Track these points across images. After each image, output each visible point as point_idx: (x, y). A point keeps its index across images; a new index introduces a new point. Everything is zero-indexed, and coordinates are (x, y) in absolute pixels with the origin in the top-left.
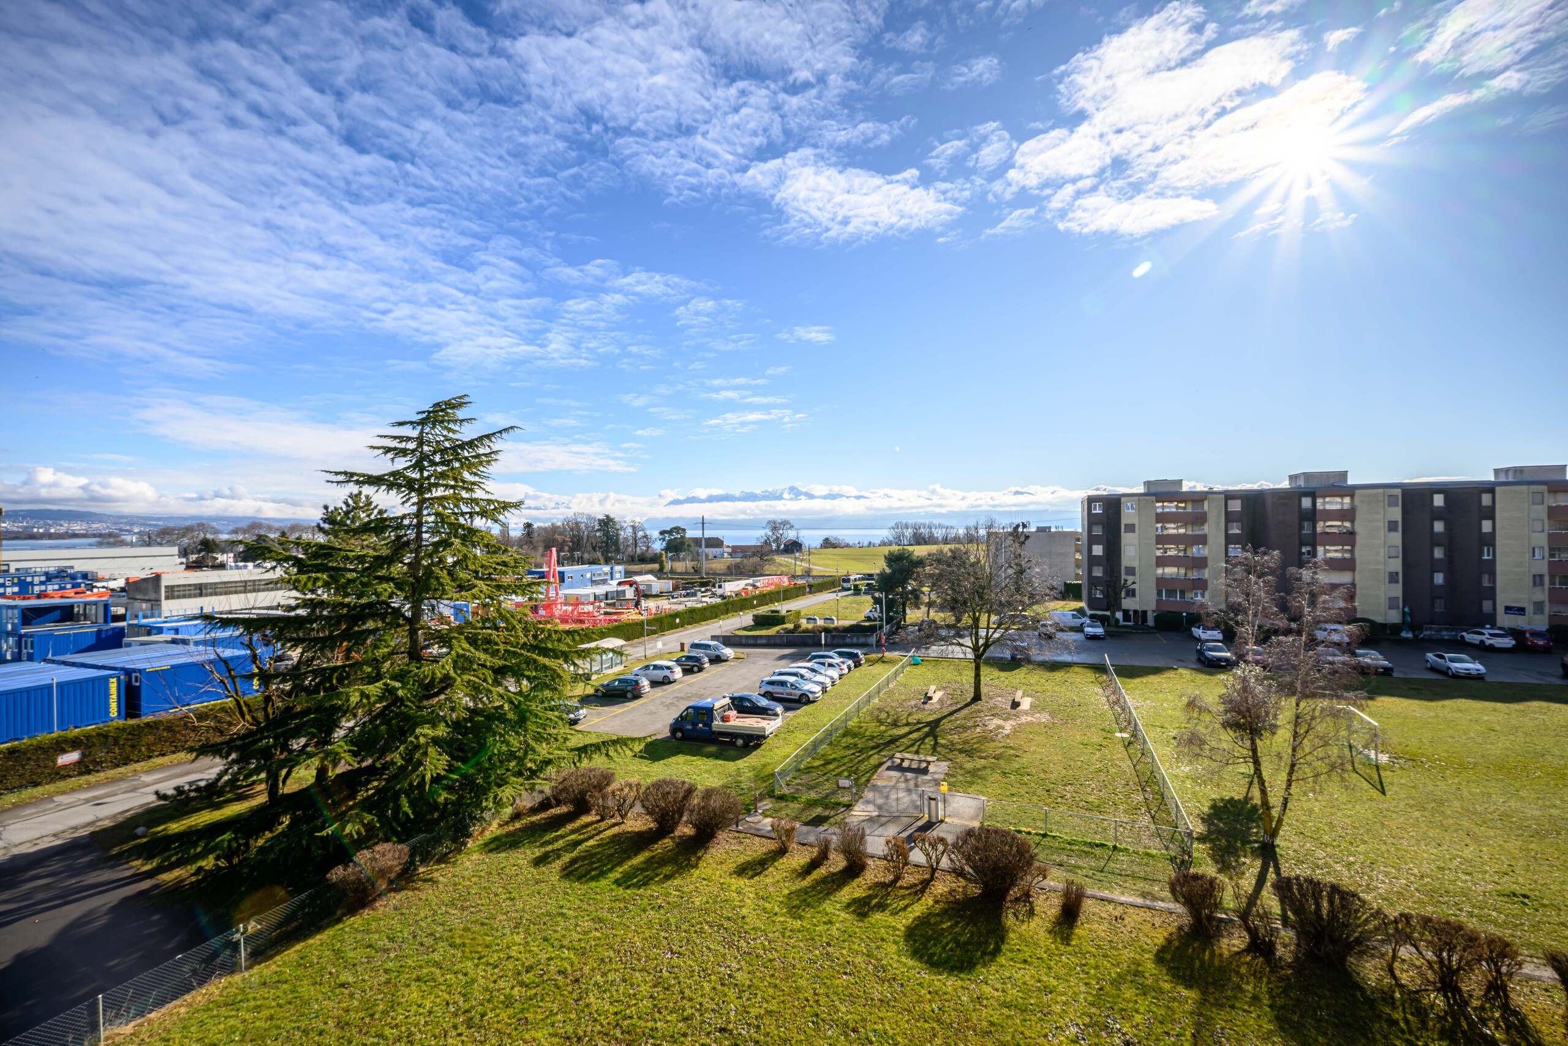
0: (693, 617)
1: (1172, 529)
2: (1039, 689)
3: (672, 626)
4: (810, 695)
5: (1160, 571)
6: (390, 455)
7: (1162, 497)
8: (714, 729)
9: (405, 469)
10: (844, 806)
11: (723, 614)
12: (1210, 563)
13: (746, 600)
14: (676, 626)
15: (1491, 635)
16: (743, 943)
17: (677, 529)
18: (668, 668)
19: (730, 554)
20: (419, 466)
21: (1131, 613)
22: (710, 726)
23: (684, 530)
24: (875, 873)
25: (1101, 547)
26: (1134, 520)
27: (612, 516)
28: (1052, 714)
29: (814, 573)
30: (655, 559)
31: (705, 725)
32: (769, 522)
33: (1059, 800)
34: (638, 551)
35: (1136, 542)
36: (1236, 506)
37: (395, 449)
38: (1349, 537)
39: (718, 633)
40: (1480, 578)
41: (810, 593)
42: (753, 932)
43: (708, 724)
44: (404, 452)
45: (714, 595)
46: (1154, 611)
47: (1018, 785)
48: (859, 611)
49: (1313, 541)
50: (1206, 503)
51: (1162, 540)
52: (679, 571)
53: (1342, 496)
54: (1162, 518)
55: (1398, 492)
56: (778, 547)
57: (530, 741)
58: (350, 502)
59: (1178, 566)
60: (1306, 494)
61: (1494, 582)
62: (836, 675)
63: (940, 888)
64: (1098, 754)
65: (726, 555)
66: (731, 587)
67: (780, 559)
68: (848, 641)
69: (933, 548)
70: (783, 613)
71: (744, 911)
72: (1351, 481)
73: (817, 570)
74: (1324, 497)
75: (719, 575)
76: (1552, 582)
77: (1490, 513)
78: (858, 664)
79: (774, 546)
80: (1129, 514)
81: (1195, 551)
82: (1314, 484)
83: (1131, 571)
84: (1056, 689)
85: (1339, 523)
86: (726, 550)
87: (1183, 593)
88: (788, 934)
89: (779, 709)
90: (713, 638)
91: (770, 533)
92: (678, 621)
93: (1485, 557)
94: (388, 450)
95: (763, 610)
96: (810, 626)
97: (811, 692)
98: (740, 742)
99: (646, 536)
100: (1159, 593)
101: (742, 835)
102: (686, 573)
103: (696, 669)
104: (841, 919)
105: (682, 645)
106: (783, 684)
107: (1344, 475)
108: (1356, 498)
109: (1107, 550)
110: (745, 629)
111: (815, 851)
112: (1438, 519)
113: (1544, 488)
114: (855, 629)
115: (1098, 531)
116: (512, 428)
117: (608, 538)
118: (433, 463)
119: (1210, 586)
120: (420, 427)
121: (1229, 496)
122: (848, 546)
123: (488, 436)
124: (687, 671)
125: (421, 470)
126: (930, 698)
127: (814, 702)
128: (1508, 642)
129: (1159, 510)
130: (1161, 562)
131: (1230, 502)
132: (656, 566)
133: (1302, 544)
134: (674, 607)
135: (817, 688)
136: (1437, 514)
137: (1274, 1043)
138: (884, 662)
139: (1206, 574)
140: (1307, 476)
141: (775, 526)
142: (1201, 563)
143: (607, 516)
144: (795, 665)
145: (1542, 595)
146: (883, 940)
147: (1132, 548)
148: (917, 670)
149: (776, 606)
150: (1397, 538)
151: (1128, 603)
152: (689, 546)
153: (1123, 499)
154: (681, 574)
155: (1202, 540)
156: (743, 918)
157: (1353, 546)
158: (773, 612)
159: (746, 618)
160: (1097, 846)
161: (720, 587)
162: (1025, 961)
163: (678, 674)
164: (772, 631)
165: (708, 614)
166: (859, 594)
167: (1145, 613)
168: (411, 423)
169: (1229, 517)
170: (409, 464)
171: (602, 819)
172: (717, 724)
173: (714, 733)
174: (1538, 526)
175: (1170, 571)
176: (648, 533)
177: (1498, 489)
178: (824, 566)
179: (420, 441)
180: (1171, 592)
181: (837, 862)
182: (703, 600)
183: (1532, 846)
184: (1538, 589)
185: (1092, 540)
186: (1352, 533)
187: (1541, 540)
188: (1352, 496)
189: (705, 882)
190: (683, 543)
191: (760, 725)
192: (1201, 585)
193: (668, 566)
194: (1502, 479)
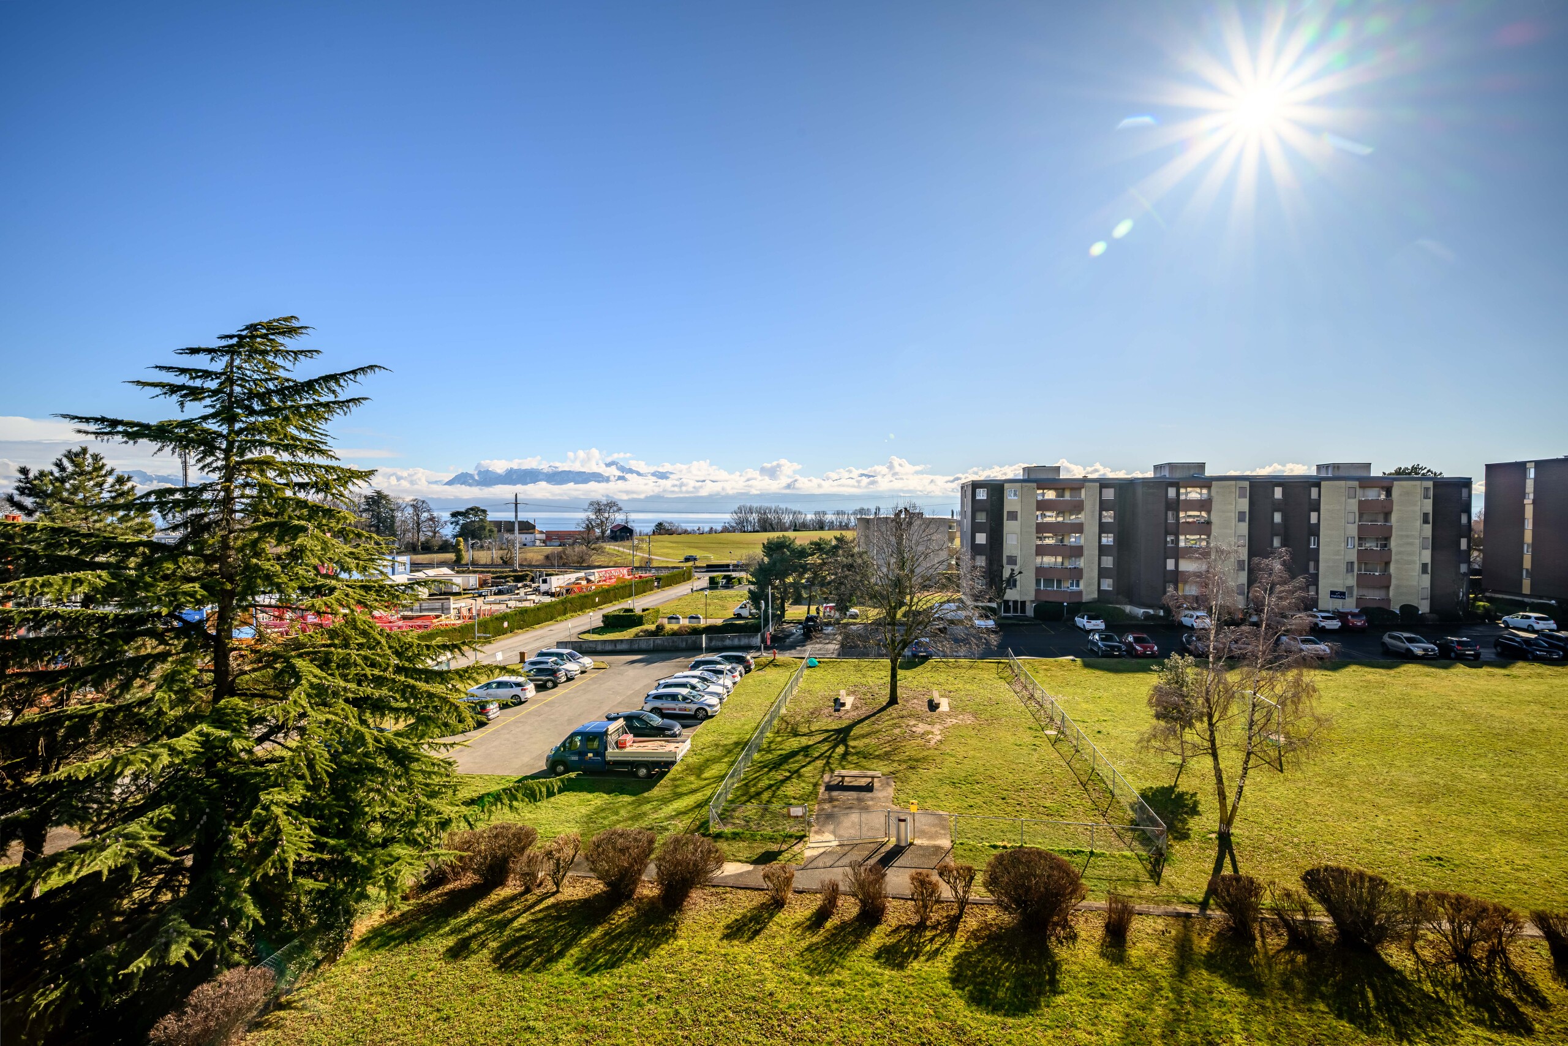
0: (525, 619)
1: (1051, 517)
2: (951, 688)
3: (500, 632)
4: (708, 709)
5: (1039, 559)
6: (175, 398)
7: (1043, 484)
8: (609, 758)
9: (205, 418)
10: (797, 838)
11: (559, 615)
12: (1085, 552)
13: (586, 596)
14: (504, 632)
15: (1323, 617)
16: (786, 1029)
17: (475, 510)
18: (518, 685)
19: (544, 542)
20: (227, 415)
21: (1011, 604)
22: (603, 755)
23: (484, 511)
24: (898, 914)
25: (984, 535)
26: (1017, 508)
27: (386, 492)
28: (975, 715)
29: (655, 564)
30: (445, 547)
31: (596, 754)
32: (591, 504)
33: (1018, 808)
34: (422, 539)
35: (1018, 530)
36: (1109, 494)
37: (182, 387)
38: (1205, 527)
39: (563, 637)
40: (1308, 565)
41: (658, 587)
42: (791, 1011)
43: (601, 752)
44: (195, 394)
45: (537, 591)
46: (1032, 602)
47: (972, 796)
48: (723, 608)
49: (1176, 530)
50: (1083, 491)
51: (1041, 528)
52: (483, 561)
53: (1201, 487)
54: (1043, 506)
55: (1247, 484)
56: (603, 532)
57: (421, 797)
58: (66, 463)
59: (1055, 555)
60: (1172, 484)
61: (1318, 569)
62: (729, 683)
63: (971, 923)
64: (1036, 756)
65: (538, 543)
66: (558, 582)
67: (611, 547)
68: (728, 643)
69: (815, 536)
70: (638, 611)
71: (770, 986)
72: (1208, 473)
73: (658, 560)
74: (1186, 487)
75: (537, 566)
76: (1359, 569)
77: (1316, 507)
78: (748, 670)
79: (598, 531)
80: (1012, 501)
81: (1073, 540)
82: (1178, 475)
83: (1012, 560)
84: (968, 686)
85: (1197, 513)
86: (538, 536)
87: (1059, 582)
88: (834, 1006)
89: (677, 729)
90: (560, 644)
91: (594, 517)
92: (506, 624)
93: (1312, 546)
94: (173, 389)
95: (613, 608)
96: (675, 627)
97: (709, 706)
98: (643, 772)
99: (432, 519)
100: (1038, 582)
101: (720, 890)
102: (492, 565)
103: (550, 684)
104: (886, 977)
105: (522, 655)
106: (674, 697)
107: (1202, 466)
108: (1213, 489)
109: (990, 538)
110: (595, 631)
111: (818, 901)
112: (1277, 511)
113: (1356, 483)
114: (728, 628)
115: (982, 518)
116: (371, 367)
117: (379, 522)
118: (252, 412)
119: (1085, 575)
120: (227, 358)
121: (1104, 484)
122: (686, 532)
123: (334, 378)
124: (541, 688)
125: (231, 419)
126: (843, 705)
127: (712, 717)
128: (1335, 624)
129: (1040, 498)
130: (1041, 551)
131: (1104, 491)
132: (452, 556)
133: (1167, 533)
134: (495, 607)
135: (714, 701)
136: (1277, 506)
137: (1362, 1041)
138: (775, 666)
139: (1081, 563)
140: (1172, 466)
141: (599, 508)
142: (1077, 552)
143: (378, 493)
144: (680, 674)
145: (1352, 581)
146: (945, 995)
147: (1014, 536)
148: (818, 673)
149: (628, 603)
150: (1244, 528)
151: (1011, 595)
152: (491, 531)
153: (1006, 485)
154: (485, 566)
155: (1079, 528)
156: (771, 994)
157: (1209, 536)
158: (627, 610)
159: (594, 618)
160: (1075, 853)
161: (545, 581)
162: (1103, 995)
163: (530, 691)
164: (629, 634)
165: (542, 615)
166: (716, 588)
167: (1023, 603)
168: (209, 351)
169: (1104, 506)
170: (211, 411)
171: (528, 890)
172: (612, 753)
173: (608, 763)
174: (1351, 518)
175: (1048, 560)
176: (435, 514)
177: (1323, 483)
178: (668, 555)
179: (228, 378)
180: (1049, 582)
181: (848, 908)
182: (528, 599)
183: (1424, 811)
184: (1350, 575)
185: (976, 528)
186: (1208, 523)
187: (1353, 530)
188: (1209, 487)
189: (702, 957)
190: (483, 528)
191: (667, 749)
192: (1076, 574)
193: (467, 556)
194: (1323, 474)
